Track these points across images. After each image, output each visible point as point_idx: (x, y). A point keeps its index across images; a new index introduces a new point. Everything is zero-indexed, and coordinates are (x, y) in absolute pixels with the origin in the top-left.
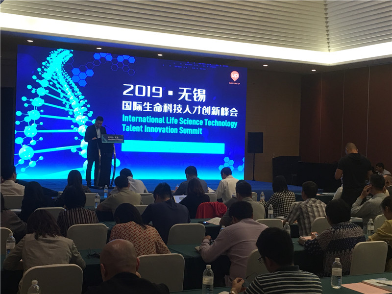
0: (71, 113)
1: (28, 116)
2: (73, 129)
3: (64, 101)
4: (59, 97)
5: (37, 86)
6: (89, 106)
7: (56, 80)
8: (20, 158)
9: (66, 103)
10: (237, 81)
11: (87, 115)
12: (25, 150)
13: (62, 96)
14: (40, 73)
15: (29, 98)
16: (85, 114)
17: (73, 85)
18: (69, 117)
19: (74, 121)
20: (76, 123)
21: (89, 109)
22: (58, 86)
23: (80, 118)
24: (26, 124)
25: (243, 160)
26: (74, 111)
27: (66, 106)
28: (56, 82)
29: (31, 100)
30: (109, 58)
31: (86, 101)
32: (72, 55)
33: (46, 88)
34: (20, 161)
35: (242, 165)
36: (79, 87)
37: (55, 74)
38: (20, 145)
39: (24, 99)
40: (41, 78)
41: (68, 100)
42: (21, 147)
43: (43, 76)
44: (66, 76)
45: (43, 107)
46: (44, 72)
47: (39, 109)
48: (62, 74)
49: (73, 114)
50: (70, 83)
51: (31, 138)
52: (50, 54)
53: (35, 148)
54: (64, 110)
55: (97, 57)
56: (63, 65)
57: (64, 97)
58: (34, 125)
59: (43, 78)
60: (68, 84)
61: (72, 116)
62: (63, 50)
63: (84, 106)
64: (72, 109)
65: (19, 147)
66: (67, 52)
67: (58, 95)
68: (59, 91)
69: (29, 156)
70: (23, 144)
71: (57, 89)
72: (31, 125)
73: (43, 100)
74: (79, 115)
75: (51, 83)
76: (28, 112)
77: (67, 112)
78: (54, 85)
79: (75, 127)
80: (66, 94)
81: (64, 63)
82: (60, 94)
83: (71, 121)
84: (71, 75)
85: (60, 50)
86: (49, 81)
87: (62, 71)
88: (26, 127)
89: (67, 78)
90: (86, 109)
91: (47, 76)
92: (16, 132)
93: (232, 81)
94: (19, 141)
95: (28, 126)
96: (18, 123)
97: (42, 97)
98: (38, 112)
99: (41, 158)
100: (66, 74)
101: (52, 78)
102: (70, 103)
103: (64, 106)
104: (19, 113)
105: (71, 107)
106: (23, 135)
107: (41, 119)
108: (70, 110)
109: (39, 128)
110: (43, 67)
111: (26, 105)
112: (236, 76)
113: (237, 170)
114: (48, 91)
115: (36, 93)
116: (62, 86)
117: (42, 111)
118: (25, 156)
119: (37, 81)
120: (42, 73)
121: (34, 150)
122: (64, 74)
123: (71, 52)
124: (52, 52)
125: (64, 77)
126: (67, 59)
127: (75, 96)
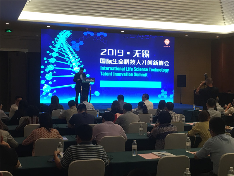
0: (71, 66)
1: (47, 68)
2: (72, 75)
3: (67, 59)
4: (65, 57)
5: (52, 51)
6: (81, 62)
7: (63, 48)
8: (44, 92)
9: (68, 61)
10: (168, 45)
11: (80, 67)
12: (46, 87)
13: (66, 57)
14: (54, 44)
15: (47, 58)
16: (79, 66)
17: (72, 50)
18: (70, 68)
19: (73, 70)
20: (74, 72)
21: (81, 64)
22: (63, 51)
23: (76, 69)
24: (46, 73)
25: (173, 91)
26: (73, 65)
27: (68, 62)
28: (62, 49)
29: (49, 59)
30: (92, 34)
31: (80, 59)
32: (71, 33)
33: (57, 53)
34: (43, 93)
35: (172, 94)
36: (75, 51)
37: (62, 44)
38: (43, 84)
39: (45, 59)
40: (54, 47)
41: (69, 59)
42: (44, 85)
43: (55, 46)
44: (68, 45)
45: (56, 63)
46: (56, 43)
47: (53, 64)
48: (66, 44)
49: (72, 66)
50: (70, 49)
51: (49, 80)
52: (59, 33)
53: (51, 86)
54: (67, 64)
55: (85, 34)
56: (66, 39)
57: (67, 57)
58: (51, 73)
59: (55, 47)
60: (69, 50)
61: (72, 68)
62: (66, 31)
63: (78, 62)
64: (72, 63)
65: (43, 85)
66: (68, 32)
67: (64, 56)
68: (64, 54)
69: (48, 90)
70: (45, 84)
71: (63, 53)
72: (49, 73)
73: (56, 59)
74: (76, 67)
75: (60, 50)
76: (47, 66)
77: (69, 65)
78: (61, 51)
80: (68, 55)
81: (67, 38)
82: (65, 55)
83: (71, 70)
84: (71, 45)
85: (64, 31)
86: (59, 48)
87: (66, 43)
88: (46, 75)
89: (69, 46)
90: (79, 64)
91: (57, 46)
92: (41, 77)
93: (165, 45)
94: (43, 82)
95: (47, 73)
96: (42, 72)
97: (55, 58)
98: (53, 66)
99: (55, 91)
100: (68, 44)
101: (60, 47)
102: (70, 61)
103: (67, 62)
104: (42, 67)
105: (71, 63)
106: (45, 79)
107: (55, 70)
108: (70, 64)
109: (53, 75)
110: (55, 41)
111: (46, 62)
112: (168, 42)
113: (169, 97)
114: (58, 54)
115: (51, 55)
116: (66, 51)
117: (55, 65)
118: (47, 91)
119: (52, 49)
120: (55, 44)
121: (51, 87)
122: (67, 44)
123: (70, 32)
124: (60, 32)
125: (67, 46)
126: (69, 36)
127: (73, 56)
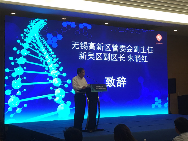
1: (14, 72)
2: (48, 81)
5: (21, 48)
6: (60, 63)
7: (35, 43)
9: (43, 61)
10: (161, 41)
12: (13, 100)
13: (40, 56)
16: (57, 69)
17: (48, 47)
18: (45, 72)
20: (51, 76)
22: (36, 47)
23: (54, 73)
25: (167, 99)
30: (73, 25)
31: (58, 59)
32: (46, 23)
34: (9, 109)
35: (167, 103)
36: (52, 48)
37: (34, 38)
39: (11, 58)
41: (44, 58)
42: (10, 97)
47: (23, 66)
49: (49, 69)
50: (45, 46)
51: (17, 90)
52: (30, 23)
53: (20, 97)
54: (42, 66)
55: (64, 25)
56: (40, 31)
58: (20, 79)
59: (25, 42)
63: (56, 63)
66: (43, 21)
68: (37, 51)
69: (16, 104)
73: (26, 59)
74: (53, 70)
75: (31, 46)
76: (15, 69)
77: (44, 68)
79: (50, 79)
80: (43, 54)
82: (38, 54)
83: (47, 75)
84: (46, 39)
85: (37, 20)
87: (39, 36)
91: (28, 40)
92: (5, 85)
93: (157, 41)
94: (8, 92)
95: (15, 80)
96: (7, 78)
98: (22, 69)
99: (25, 105)
101: (32, 42)
102: (46, 61)
104: (7, 70)
105: (46, 64)
106: (11, 88)
107: (25, 74)
109: (23, 81)
110: (25, 33)
111: (13, 63)
114: (29, 52)
115: (20, 53)
116: (39, 48)
117: (25, 68)
118: (13, 105)
119: (20, 44)
120: (24, 38)
121: (20, 99)
122: (41, 38)
123: (45, 21)
125: (41, 41)
126: (43, 26)
127: (50, 55)
